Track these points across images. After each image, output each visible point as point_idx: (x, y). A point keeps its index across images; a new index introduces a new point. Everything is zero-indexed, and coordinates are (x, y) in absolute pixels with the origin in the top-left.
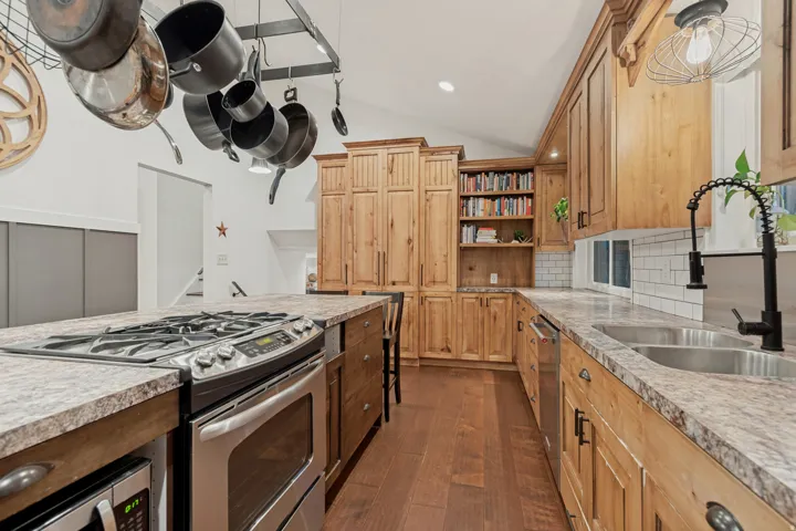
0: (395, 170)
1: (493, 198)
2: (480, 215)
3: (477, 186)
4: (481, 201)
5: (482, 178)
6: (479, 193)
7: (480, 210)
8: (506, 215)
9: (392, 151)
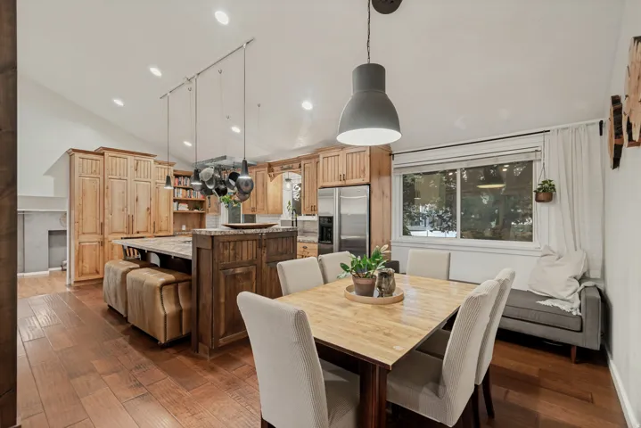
0: (139, 169)
1: (187, 189)
2: (180, 197)
3: (179, 183)
4: (181, 190)
5: (181, 179)
6: (180, 186)
7: (181, 194)
8: (193, 198)
9: (137, 158)
